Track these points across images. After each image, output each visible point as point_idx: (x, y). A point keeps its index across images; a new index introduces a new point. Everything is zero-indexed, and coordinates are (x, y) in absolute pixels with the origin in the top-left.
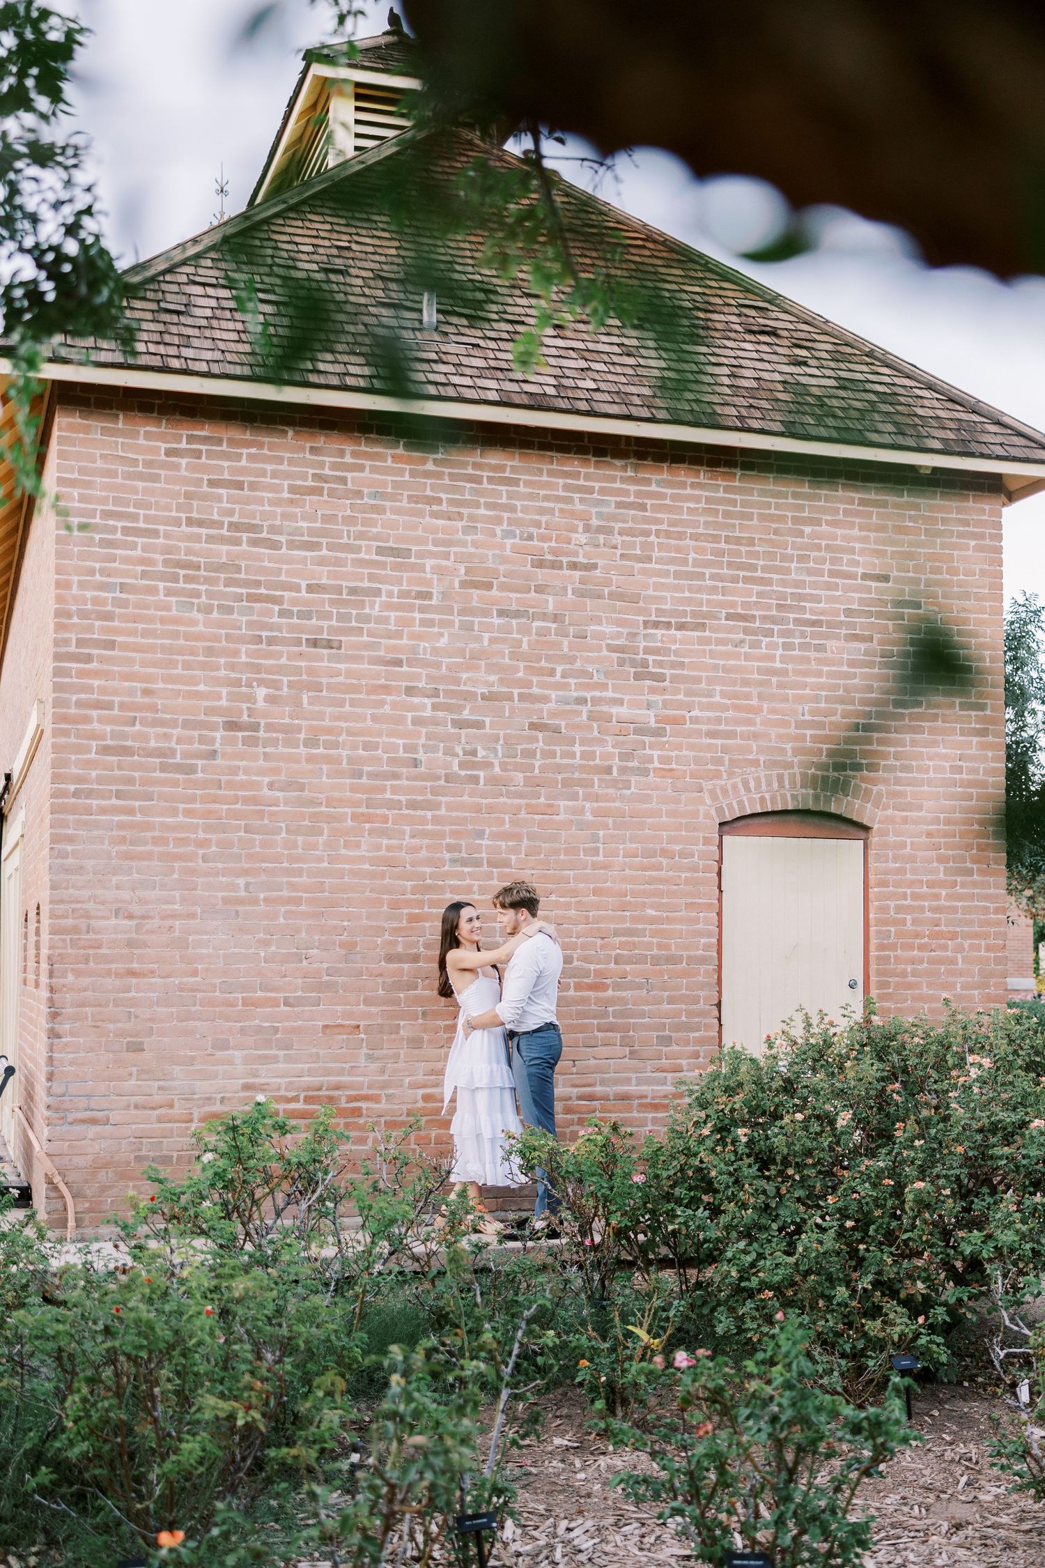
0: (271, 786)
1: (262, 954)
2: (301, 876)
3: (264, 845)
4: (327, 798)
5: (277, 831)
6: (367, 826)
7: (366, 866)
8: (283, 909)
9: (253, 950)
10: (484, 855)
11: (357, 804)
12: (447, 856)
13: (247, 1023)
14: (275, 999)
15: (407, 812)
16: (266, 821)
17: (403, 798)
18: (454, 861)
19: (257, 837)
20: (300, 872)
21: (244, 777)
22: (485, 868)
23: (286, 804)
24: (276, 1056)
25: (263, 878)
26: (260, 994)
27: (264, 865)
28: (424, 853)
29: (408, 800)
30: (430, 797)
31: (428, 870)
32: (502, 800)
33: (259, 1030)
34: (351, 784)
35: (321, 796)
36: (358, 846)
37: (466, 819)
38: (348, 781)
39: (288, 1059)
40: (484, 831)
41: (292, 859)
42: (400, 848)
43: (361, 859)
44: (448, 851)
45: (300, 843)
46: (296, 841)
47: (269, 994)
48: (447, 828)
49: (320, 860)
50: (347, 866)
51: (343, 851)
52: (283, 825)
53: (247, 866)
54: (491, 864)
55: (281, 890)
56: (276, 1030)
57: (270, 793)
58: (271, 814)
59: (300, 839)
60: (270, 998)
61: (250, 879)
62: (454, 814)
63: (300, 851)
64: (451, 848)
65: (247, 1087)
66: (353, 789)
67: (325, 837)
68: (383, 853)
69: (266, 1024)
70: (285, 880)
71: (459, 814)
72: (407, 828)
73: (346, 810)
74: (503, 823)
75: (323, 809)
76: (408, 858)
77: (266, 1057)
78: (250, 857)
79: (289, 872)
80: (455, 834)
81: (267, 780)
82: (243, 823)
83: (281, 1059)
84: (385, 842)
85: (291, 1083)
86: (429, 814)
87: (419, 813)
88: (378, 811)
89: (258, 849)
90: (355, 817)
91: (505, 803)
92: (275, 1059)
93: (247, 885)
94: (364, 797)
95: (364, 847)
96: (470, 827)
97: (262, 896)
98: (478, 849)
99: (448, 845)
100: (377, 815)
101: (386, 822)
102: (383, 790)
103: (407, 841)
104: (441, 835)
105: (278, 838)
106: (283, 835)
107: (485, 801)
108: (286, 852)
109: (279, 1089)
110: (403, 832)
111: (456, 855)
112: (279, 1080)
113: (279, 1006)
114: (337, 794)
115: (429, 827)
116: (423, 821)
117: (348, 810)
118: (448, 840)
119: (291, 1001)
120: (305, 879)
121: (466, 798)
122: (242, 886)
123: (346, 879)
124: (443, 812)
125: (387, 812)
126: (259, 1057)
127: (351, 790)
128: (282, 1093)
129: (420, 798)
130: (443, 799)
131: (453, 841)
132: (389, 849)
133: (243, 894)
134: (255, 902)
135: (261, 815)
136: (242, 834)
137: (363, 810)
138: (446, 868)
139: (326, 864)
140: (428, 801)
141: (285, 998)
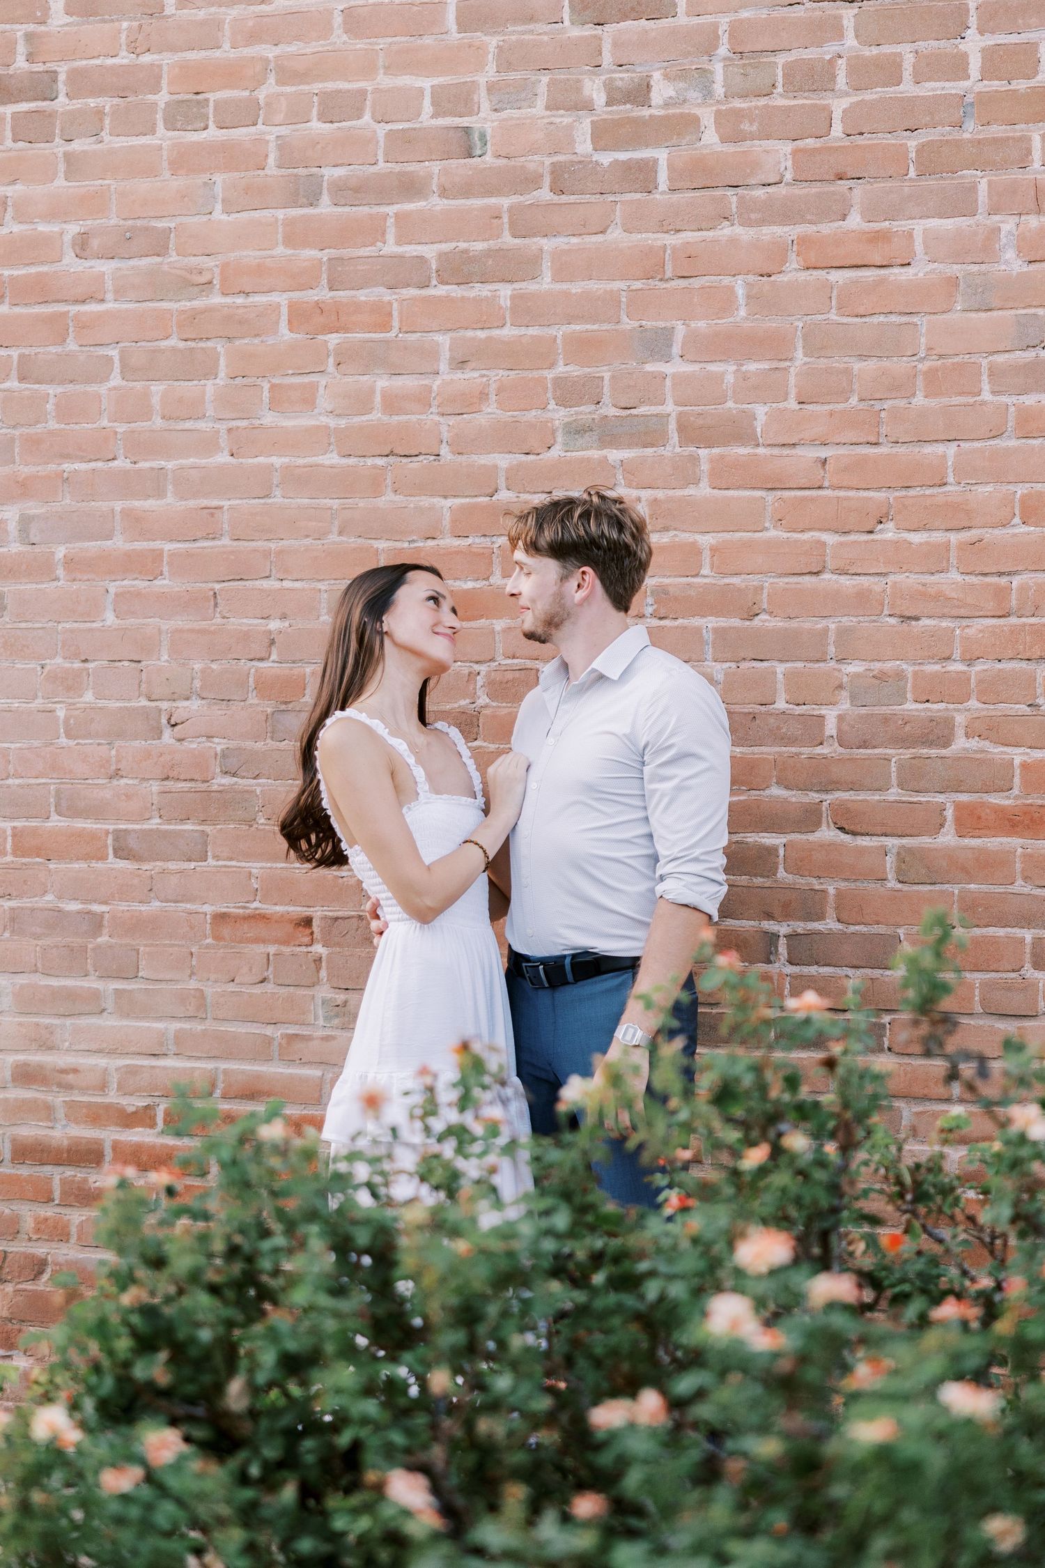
0: (82, 246)
1: (61, 714)
2: (160, 493)
3: (66, 411)
4: (225, 267)
5: (100, 373)
6: (333, 339)
7: (332, 459)
8: (113, 588)
9: (38, 703)
10: (670, 408)
11: (301, 279)
12: (559, 415)
13: (26, 903)
14: (93, 836)
15: (442, 290)
16: (72, 346)
17: (430, 252)
18: (577, 430)
19: (52, 390)
20: (156, 484)
21: (17, 228)
22: (673, 447)
23: (119, 293)
24: (96, 995)
25: (67, 501)
26: (56, 822)
27: (68, 466)
28: (491, 412)
29: (442, 256)
30: (508, 240)
31: (503, 461)
32: (726, 231)
33: (56, 920)
34: (290, 223)
35: (209, 262)
36: (308, 400)
37: (613, 299)
38: (280, 214)
39: (128, 1006)
40: (668, 334)
41: (140, 447)
42: (423, 399)
43: (318, 438)
44: (562, 402)
45: (156, 401)
46: (146, 395)
47: (80, 824)
48: (559, 332)
49: (208, 445)
50: (277, 461)
51: (269, 419)
52: (114, 353)
53: (26, 470)
54: (692, 433)
55: (109, 537)
56: (96, 923)
57: (79, 266)
58: (84, 325)
59: (157, 388)
60: (80, 834)
61: (34, 508)
62: (576, 288)
63: (158, 422)
64: (568, 393)
65: (25, 1075)
66: (296, 236)
67: (222, 379)
68: (376, 416)
69: (74, 906)
70: (118, 506)
71: (594, 286)
72: (443, 340)
73: (275, 298)
74: (726, 303)
75: (217, 299)
76: (447, 426)
77: (71, 996)
78: (33, 444)
79: (127, 485)
80: (582, 348)
81: (73, 229)
82: (15, 353)
83: (109, 1004)
84: (382, 383)
85: (132, 1071)
86: (505, 292)
87: (480, 291)
88: (363, 295)
89: (53, 425)
90: (298, 316)
91: (733, 241)
92: (92, 1004)
93: (25, 522)
94: (325, 255)
95: (324, 401)
96: (628, 324)
97: (60, 552)
98: (652, 389)
99: (558, 381)
100: (358, 307)
101: (385, 326)
102: (376, 231)
103: (447, 378)
104: (542, 354)
105: (102, 389)
106: (116, 380)
107: (671, 240)
108: (121, 428)
109: (103, 1087)
110: (432, 353)
111: (585, 411)
112: (102, 1062)
113: (103, 858)
114: (250, 255)
115: (508, 332)
116: (487, 316)
117: (281, 299)
118: (561, 369)
119: (132, 843)
120: (169, 504)
121: (615, 234)
122: (12, 527)
123: (277, 499)
124: (546, 283)
125: (388, 296)
126: (57, 995)
127: (290, 240)
128: (112, 1097)
129: (479, 246)
130: (547, 244)
131: (575, 371)
132: (392, 403)
133: (15, 548)
134: (43, 569)
135: (57, 328)
136: (13, 384)
137: (321, 294)
138: (556, 452)
139: (223, 458)
140: (498, 254)
141: (119, 836)
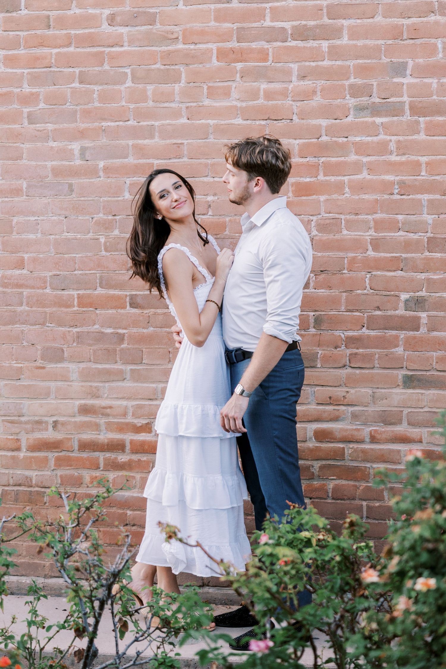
0: (112, 20)
1: (102, 240)
2: (152, 137)
3: (104, 98)
4: (185, 31)
5: (121, 79)
6: (239, 66)
7: (239, 121)
8: (128, 181)
9: (90, 235)
10: (405, 98)
11: (224, 37)
12: (352, 102)
13: (85, 329)
14: (119, 298)
15: (294, 43)
16: (106, 67)
17: (287, 25)
18: (360, 109)
19: (96, 88)
20: (150, 132)
21: (78, 11)
22: (407, 117)
23: (131, 43)
24: (121, 372)
25: (104, 140)
26: (100, 291)
27: (104, 124)
28: (318, 100)
29: (293, 27)
30: (326, 20)
31: (324, 123)
32: (432, 18)
33: (101, 337)
34: (217, 11)
35: (177, 29)
36: (227, 93)
37: (378, 49)
38: (212, 6)
39: (137, 376)
40: (404, 65)
41: (140, 115)
42: (284, 94)
43: (233, 111)
44: (353, 96)
45: (149, 93)
46: (145, 91)
47: (112, 292)
48: (351, 63)
49: (177, 114)
50: (211, 122)
51: (207, 102)
52: (128, 71)
53: (83, 126)
54: (415, 110)
55: (126, 157)
56: (121, 338)
57: (111, 29)
58: (112, 57)
59: (150, 88)
60: (113, 297)
61: (87, 143)
62: (360, 43)
63: (151, 103)
64: (355, 91)
65: (85, 410)
66: (220, 17)
67: (183, 83)
68: (261, 101)
69: (109, 331)
70: (131, 143)
71: (368, 42)
72: (295, 67)
73: (210, 46)
74: (434, 51)
75: (180, 46)
76: (296, 107)
77: (108, 372)
78: (87, 113)
79: (135, 132)
80: (362, 71)
81: (107, 12)
82: (77, 70)
83: (128, 376)
84: (264, 86)
85: (140, 407)
86: (325, 45)
87: (312, 44)
88: (254, 45)
89: (97, 104)
90: (222, 54)
91: (437, 23)
92: (120, 376)
93: (83, 150)
94: (235, 26)
95: (234, 94)
96: (385, 60)
97: (101, 164)
98: (397, 90)
99: (351, 86)
100: (252, 50)
101: (266, 60)
102: (260, 15)
103: (295, 84)
104: (344, 73)
105: (122, 88)
106: (129, 83)
107: (406, 22)
108: (132, 106)
109: (125, 415)
110: (289, 72)
111: (364, 100)
112: (124, 403)
113: (124, 308)
114: (197, 26)
115: (326, 63)
116: (317, 55)
117: (213, 46)
118: (352, 80)
119: (139, 300)
120: (156, 141)
121: (379, 19)
122: (77, 152)
123: (211, 139)
124: (345, 40)
125: (266, 45)
126: (101, 372)
127: (217, 19)
128: (130, 419)
129: (312, 23)
130: (346, 23)
131: (359, 81)
132: (268, 96)
133: (78, 162)
134: (93, 172)
135: (99, 59)
136: (76, 85)
137: (234, 44)
138: (350, 119)
139: (184, 120)
140: (323, 27)
141: (132, 297)
